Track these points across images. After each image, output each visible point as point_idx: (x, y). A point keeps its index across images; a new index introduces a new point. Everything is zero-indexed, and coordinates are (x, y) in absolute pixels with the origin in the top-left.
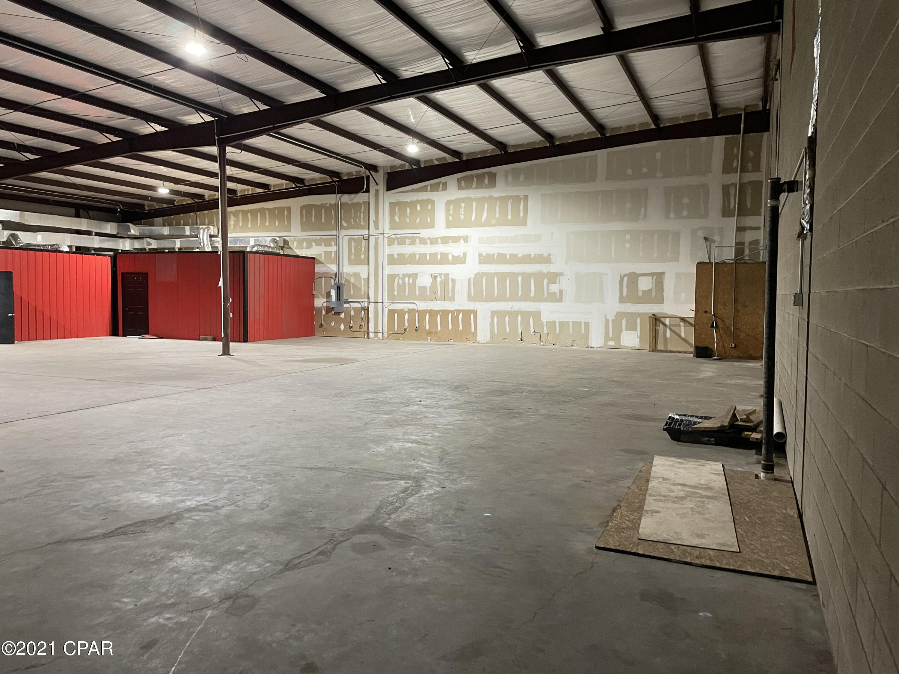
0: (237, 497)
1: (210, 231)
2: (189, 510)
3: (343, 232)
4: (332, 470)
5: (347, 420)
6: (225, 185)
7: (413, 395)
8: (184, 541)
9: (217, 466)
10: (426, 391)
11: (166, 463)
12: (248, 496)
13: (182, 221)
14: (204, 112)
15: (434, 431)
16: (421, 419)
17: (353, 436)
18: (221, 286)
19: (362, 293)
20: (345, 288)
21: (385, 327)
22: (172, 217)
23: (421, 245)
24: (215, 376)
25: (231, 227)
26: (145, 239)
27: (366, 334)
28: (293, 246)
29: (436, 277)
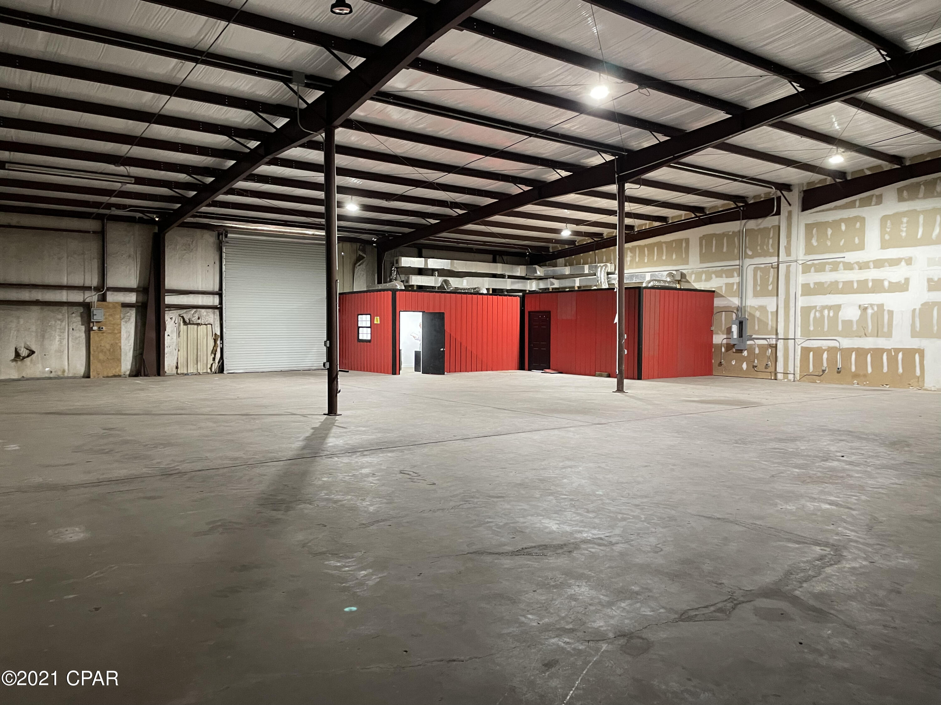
0: (631, 536)
1: (607, 269)
2: (585, 541)
3: (748, 262)
4: (732, 522)
5: (749, 470)
6: (623, 221)
7: (832, 448)
8: (581, 571)
9: (611, 502)
10: (850, 444)
11: (565, 493)
12: (642, 537)
13: (582, 261)
14: (605, 152)
15: (860, 493)
16: (842, 477)
17: (757, 488)
18: (616, 323)
19: (769, 328)
20: (748, 322)
21: (797, 367)
22: (573, 257)
23: (846, 271)
24: (610, 412)
25: (627, 264)
26: (549, 279)
27: (773, 374)
28: (691, 280)
29: (865, 309)
